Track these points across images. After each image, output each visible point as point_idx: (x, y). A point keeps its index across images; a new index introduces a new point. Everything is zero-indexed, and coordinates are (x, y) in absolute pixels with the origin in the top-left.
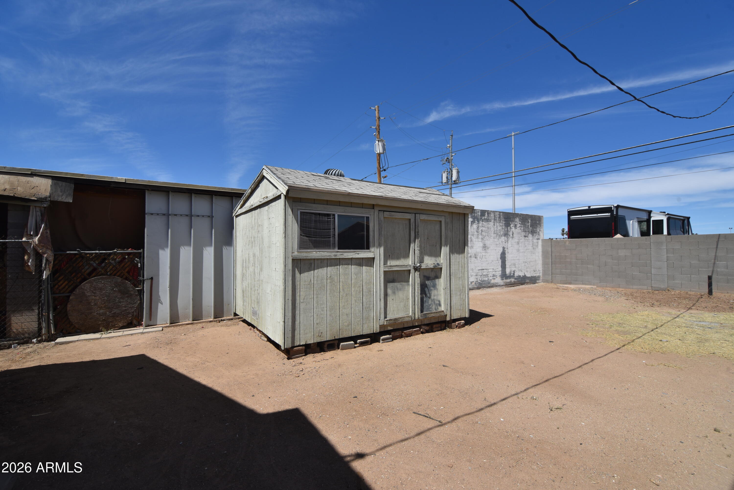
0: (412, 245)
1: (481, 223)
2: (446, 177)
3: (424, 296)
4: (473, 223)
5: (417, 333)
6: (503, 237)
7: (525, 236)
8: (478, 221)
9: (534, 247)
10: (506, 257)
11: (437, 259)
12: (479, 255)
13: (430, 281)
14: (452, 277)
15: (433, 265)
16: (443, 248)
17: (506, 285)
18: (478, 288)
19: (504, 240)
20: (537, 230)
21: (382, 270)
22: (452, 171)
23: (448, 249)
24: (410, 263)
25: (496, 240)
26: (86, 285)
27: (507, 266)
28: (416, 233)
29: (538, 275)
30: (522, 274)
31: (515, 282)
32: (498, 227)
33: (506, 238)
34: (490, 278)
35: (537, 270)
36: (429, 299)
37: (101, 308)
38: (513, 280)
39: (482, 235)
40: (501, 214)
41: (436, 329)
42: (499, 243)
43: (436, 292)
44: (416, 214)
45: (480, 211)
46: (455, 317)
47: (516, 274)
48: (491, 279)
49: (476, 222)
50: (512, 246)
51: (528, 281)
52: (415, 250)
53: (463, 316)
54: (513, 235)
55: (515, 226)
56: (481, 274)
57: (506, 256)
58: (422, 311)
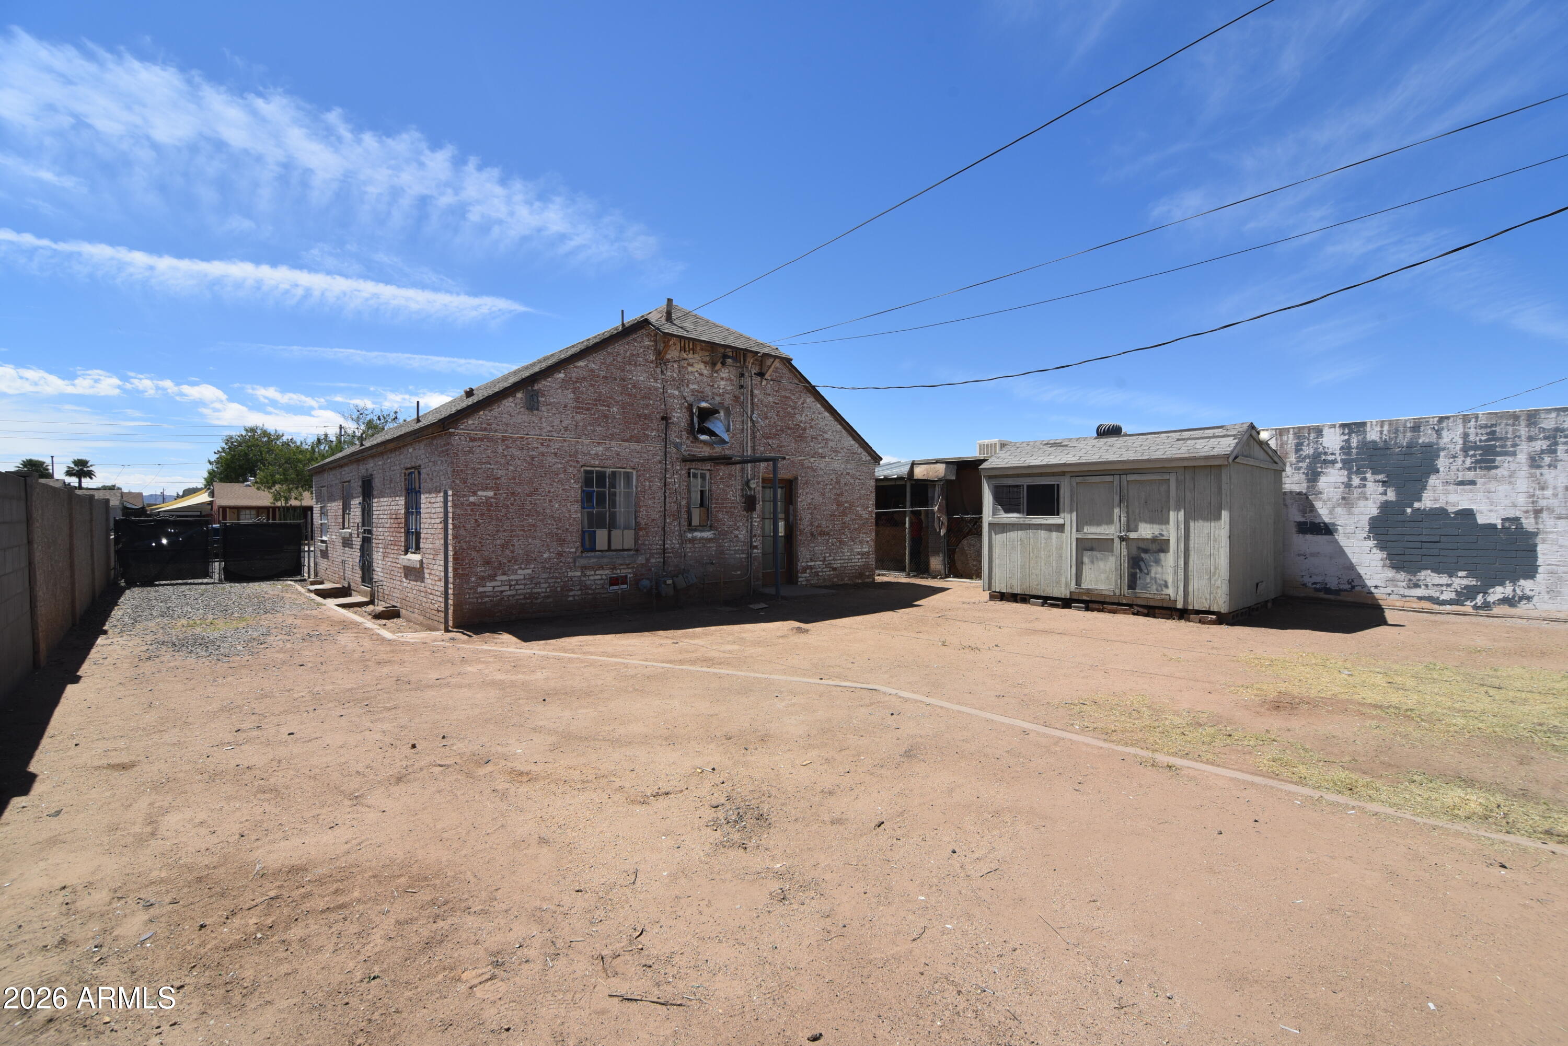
3: (1138, 571)
5: (1125, 612)
13: (1149, 554)
14: (1192, 553)
15: (1153, 535)
16: (1172, 513)
21: (1074, 536)
23: (1181, 514)
24: (1113, 532)
26: (965, 542)
37: (974, 560)
41: (1161, 616)
43: (1159, 569)
44: (1122, 475)
46: (1196, 607)
52: (1120, 516)
53: (1215, 608)
58: (1130, 588)
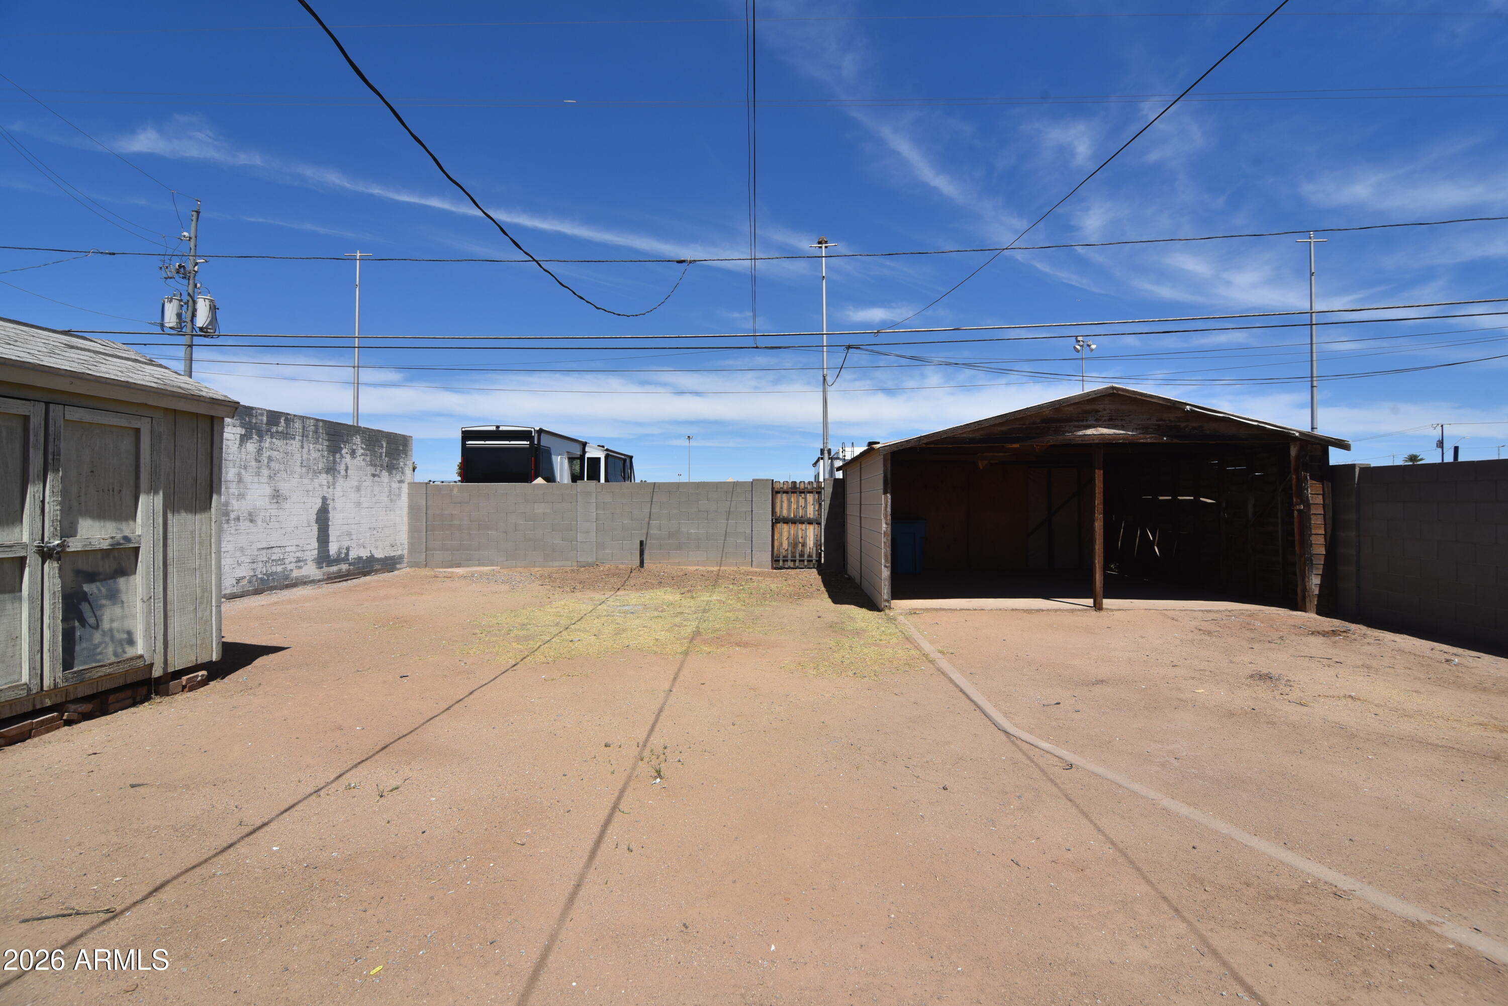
0: (33, 491)
1: (268, 440)
2: (175, 312)
3: (77, 624)
4: (247, 440)
5: (49, 726)
6: (324, 476)
7: (374, 475)
8: (261, 436)
9: (393, 497)
10: (331, 518)
11: (124, 526)
12: (262, 514)
13: (98, 584)
14: (170, 569)
15: (109, 541)
16: (142, 499)
17: (329, 578)
18: (257, 592)
19: (325, 482)
20: (399, 464)
22: (194, 302)
23: (159, 500)
24: (26, 538)
25: (306, 481)
27: (331, 539)
28: (50, 457)
29: (399, 553)
30: (364, 554)
31: (348, 570)
32: (312, 452)
33: (330, 478)
34: (289, 567)
35: (398, 544)
36: (95, 631)
38: (344, 567)
39: (270, 468)
40: (321, 424)
41: (118, 705)
42: (314, 488)
43: (118, 610)
44: (51, 405)
45: (265, 412)
46: (177, 663)
47: (352, 555)
48: (292, 568)
49: (255, 436)
50: (343, 496)
51: (378, 567)
52: (43, 502)
53: (203, 658)
54: (346, 470)
55: (353, 453)
56: (265, 559)
57: (331, 515)
58: (67, 665)
